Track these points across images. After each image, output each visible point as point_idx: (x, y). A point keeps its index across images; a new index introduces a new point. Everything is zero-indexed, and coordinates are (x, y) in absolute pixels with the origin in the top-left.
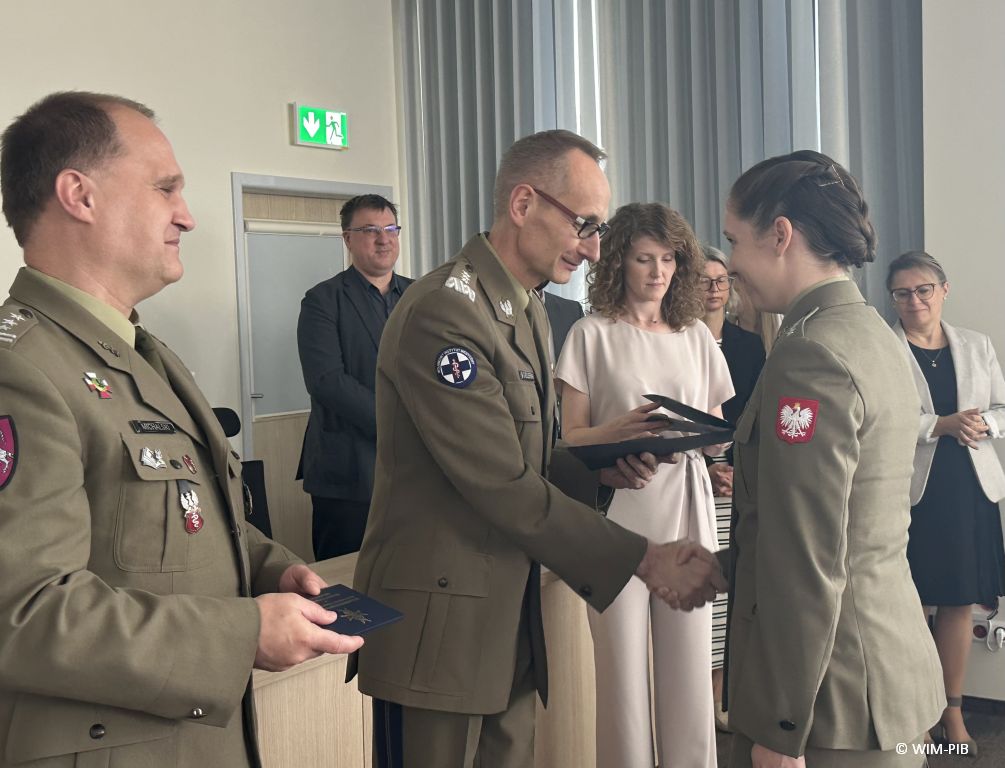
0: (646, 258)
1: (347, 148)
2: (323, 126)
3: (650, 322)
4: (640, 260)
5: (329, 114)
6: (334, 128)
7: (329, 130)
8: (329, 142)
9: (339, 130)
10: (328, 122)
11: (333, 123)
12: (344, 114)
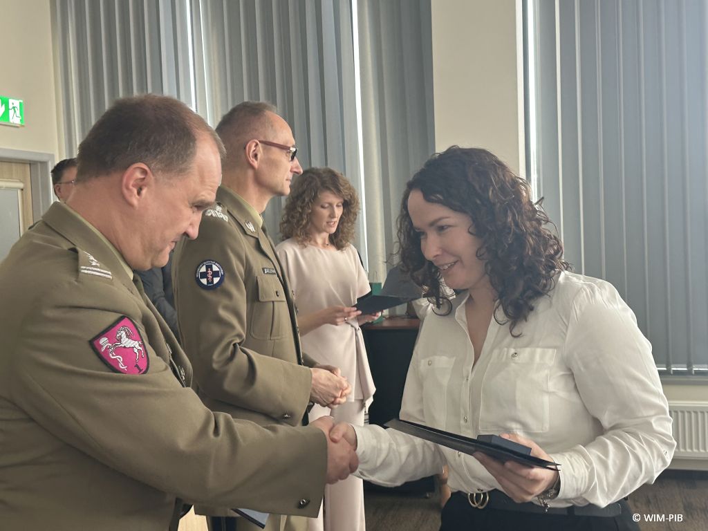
0: (327, 205)
1: (23, 126)
2: (7, 109)
3: (324, 244)
4: (323, 207)
5: (11, 101)
6: (15, 111)
7: (11, 112)
8: (11, 121)
9: (18, 112)
10: (11, 106)
11: (14, 108)
12: (21, 101)
